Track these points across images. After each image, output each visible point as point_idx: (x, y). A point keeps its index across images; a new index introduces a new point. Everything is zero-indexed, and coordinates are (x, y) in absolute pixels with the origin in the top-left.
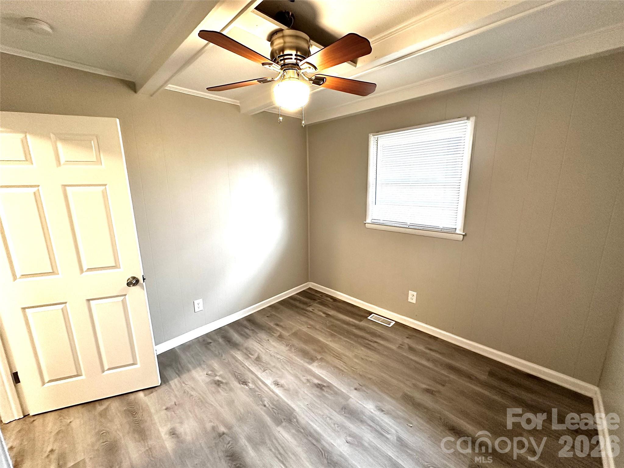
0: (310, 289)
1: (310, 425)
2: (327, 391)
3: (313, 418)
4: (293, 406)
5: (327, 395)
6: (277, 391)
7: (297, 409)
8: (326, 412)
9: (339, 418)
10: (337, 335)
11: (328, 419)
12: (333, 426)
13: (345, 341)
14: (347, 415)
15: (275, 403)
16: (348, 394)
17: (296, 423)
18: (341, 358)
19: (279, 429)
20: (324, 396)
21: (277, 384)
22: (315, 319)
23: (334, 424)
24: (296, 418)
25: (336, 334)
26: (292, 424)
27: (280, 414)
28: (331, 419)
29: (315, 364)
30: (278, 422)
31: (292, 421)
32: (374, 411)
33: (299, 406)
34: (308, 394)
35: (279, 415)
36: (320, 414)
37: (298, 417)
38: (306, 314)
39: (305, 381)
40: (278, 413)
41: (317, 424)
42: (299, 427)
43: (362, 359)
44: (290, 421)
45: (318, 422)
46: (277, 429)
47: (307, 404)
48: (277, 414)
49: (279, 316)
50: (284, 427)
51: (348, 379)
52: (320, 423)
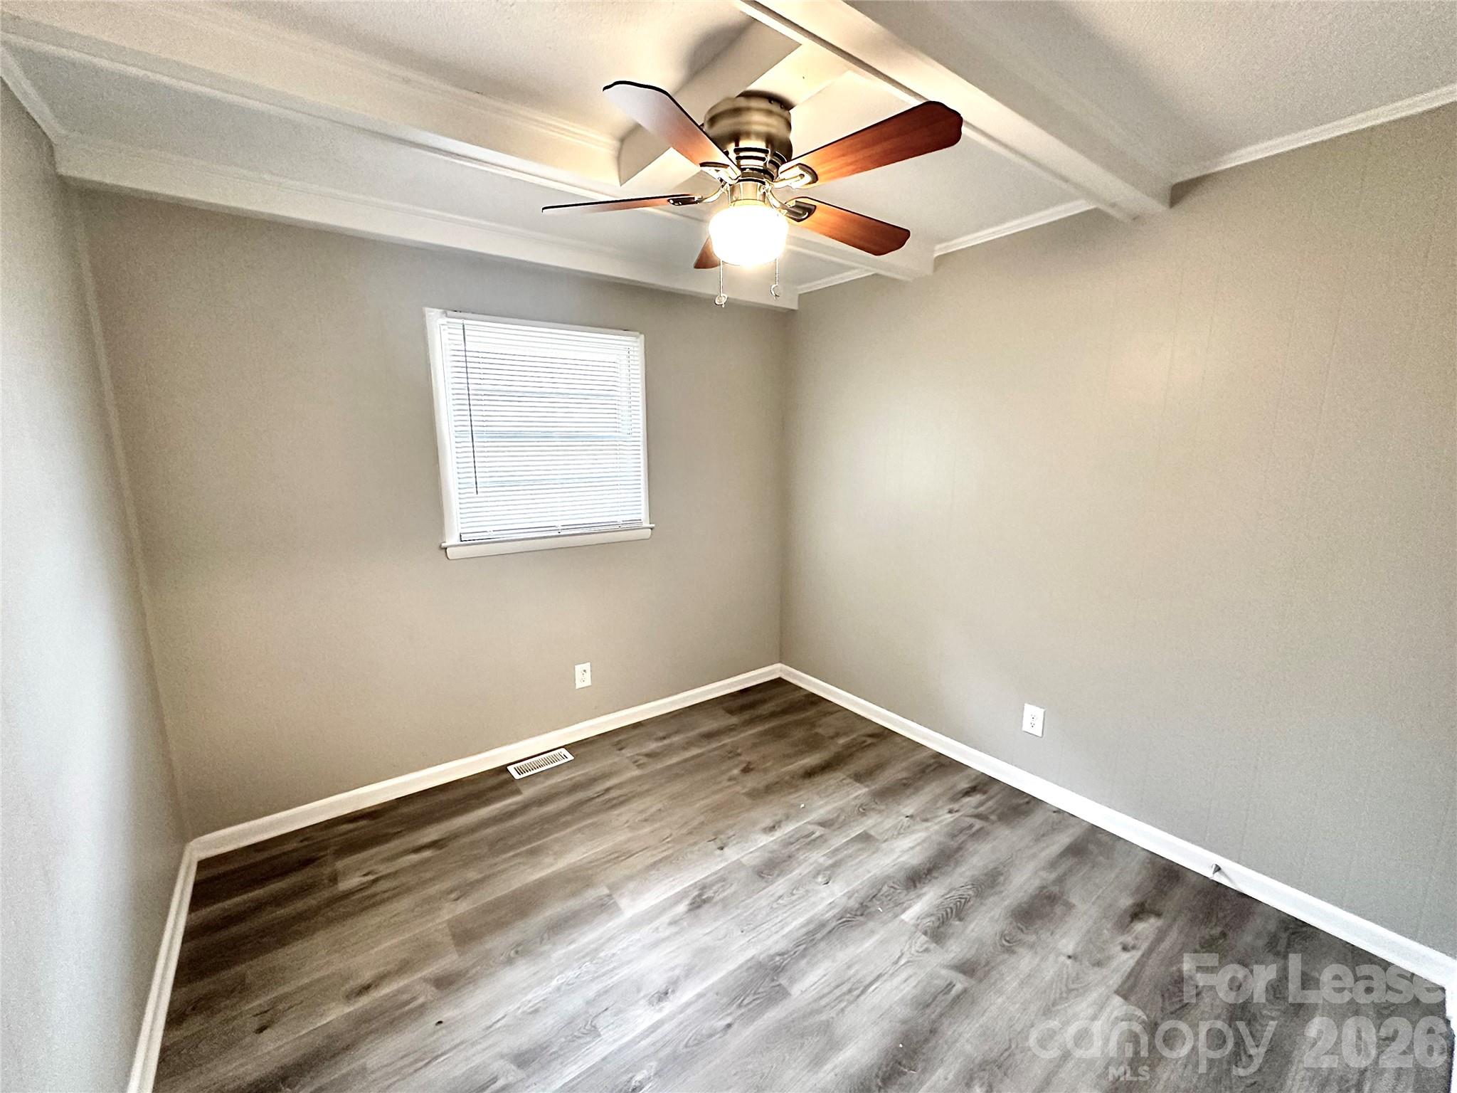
0: (203, 865)
1: (791, 932)
2: (715, 893)
3: (776, 924)
4: (741, 959)
5: (721, 896)
6: (687, 993)
7: (751, 953)
8: (764, 902)
9: (780, 886)
10: (545, 840)
11: (780, 901)
12: (794, 898)
13: (574, 832)
14: (776, 872)
15: (725, 1000)
16: (729, 862)
17: (786, 956)
18: (629, 852)
19: (796, 990)
20: (723, 900)
21: (664, 995)
22: (428, 875)
23: (793, 894)
24: (772, 958)
25: (534, 844)
26: (784, 966)
27: (758, 988)
28: (780, 897)
29: (623, 902)
30: (780, 994)
31: (778, 963)
32: (772, 836)
33: (742, 949)
34: (716, 925)
35: (761, 990)
36: (768, 915)
37: (772, 952)
38: (374, 895)
39: (674, 929)
40: (755, 994)
41: (789, 919)
42: (795, 953)
43: (646, 820)
44: (778, 970)
45: (786, 918)
46: (795, 997)
47: (740, 933)
48: (757, 996)
49: (306, 981)
50: (793, 981)
51: (692, 852)
52: (789, 916)
